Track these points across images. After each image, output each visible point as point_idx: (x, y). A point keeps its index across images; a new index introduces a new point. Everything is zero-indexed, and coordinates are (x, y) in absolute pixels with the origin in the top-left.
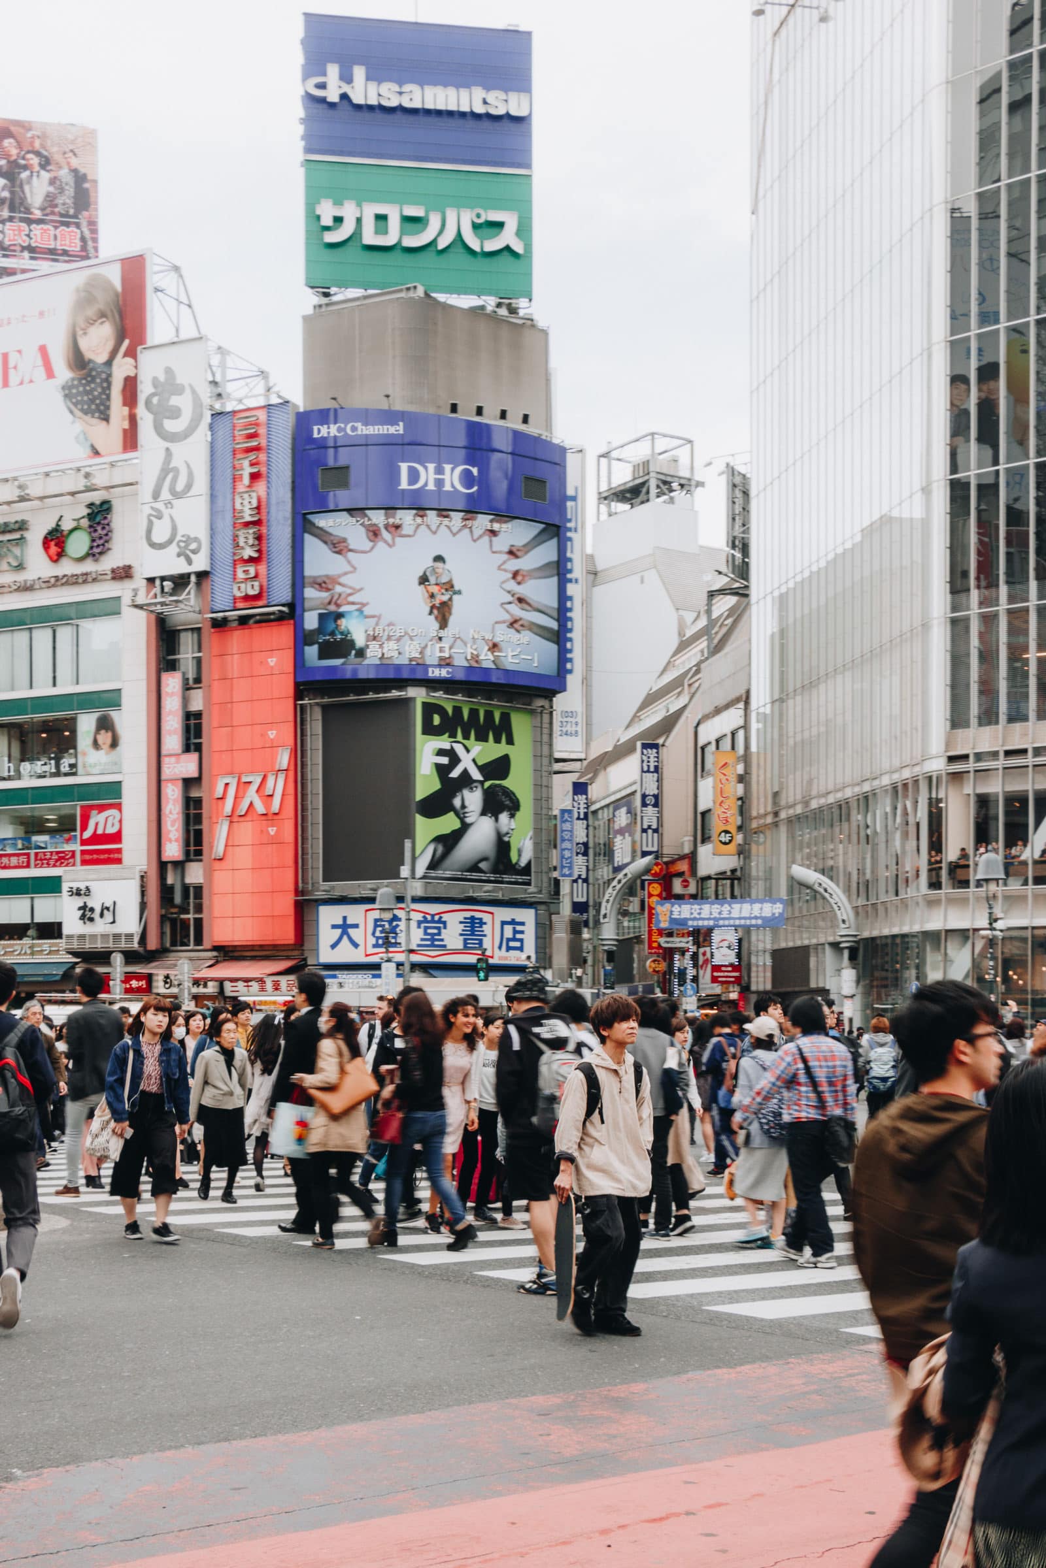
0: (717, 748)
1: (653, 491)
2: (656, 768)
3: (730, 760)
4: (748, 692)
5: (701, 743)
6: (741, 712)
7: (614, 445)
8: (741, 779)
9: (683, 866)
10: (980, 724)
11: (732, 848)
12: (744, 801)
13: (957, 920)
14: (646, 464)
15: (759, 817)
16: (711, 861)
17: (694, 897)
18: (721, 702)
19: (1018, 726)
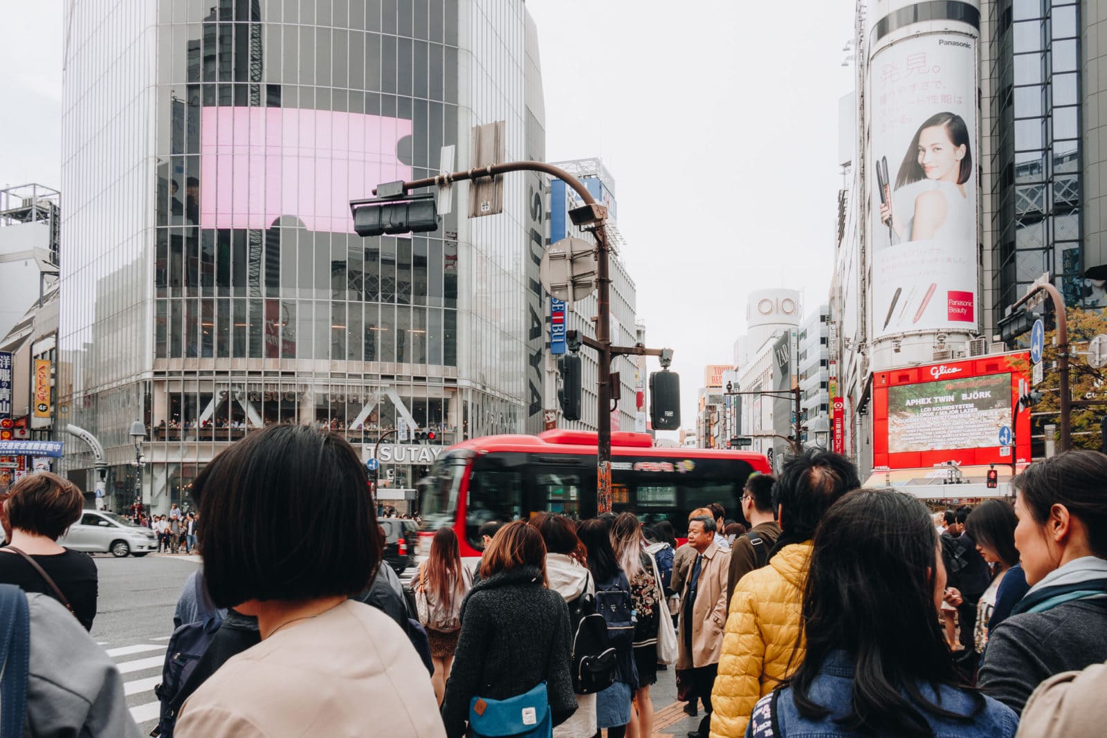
0: (43, 358)
1: (34, 216)
2: (9, 367)
3: (47, 365)
4: (58, 329)
5: (34, 354)
6: (54, 340)
7: (11, 186)
8: (54, 376)
9: (23, 423)
10: (172, 356)
11: (47, 413)
12: (54, 389)
13: (159, 457)
14: (30, 200)
15: (64, 397)
16: (38, 422)
17: (30, 439)
18: (45, 332)
19: (191, 359)
